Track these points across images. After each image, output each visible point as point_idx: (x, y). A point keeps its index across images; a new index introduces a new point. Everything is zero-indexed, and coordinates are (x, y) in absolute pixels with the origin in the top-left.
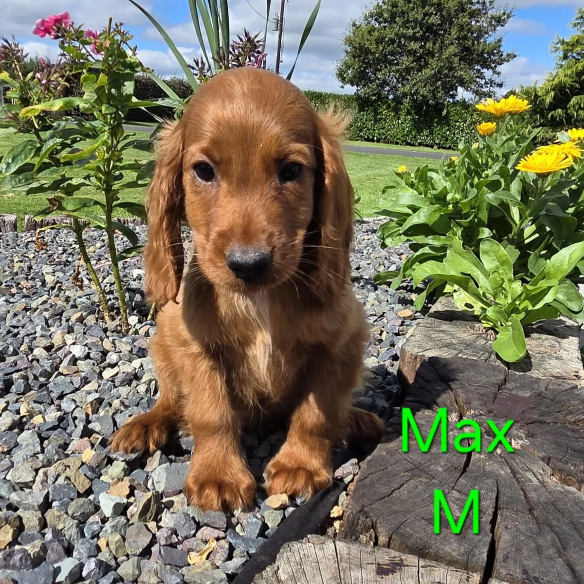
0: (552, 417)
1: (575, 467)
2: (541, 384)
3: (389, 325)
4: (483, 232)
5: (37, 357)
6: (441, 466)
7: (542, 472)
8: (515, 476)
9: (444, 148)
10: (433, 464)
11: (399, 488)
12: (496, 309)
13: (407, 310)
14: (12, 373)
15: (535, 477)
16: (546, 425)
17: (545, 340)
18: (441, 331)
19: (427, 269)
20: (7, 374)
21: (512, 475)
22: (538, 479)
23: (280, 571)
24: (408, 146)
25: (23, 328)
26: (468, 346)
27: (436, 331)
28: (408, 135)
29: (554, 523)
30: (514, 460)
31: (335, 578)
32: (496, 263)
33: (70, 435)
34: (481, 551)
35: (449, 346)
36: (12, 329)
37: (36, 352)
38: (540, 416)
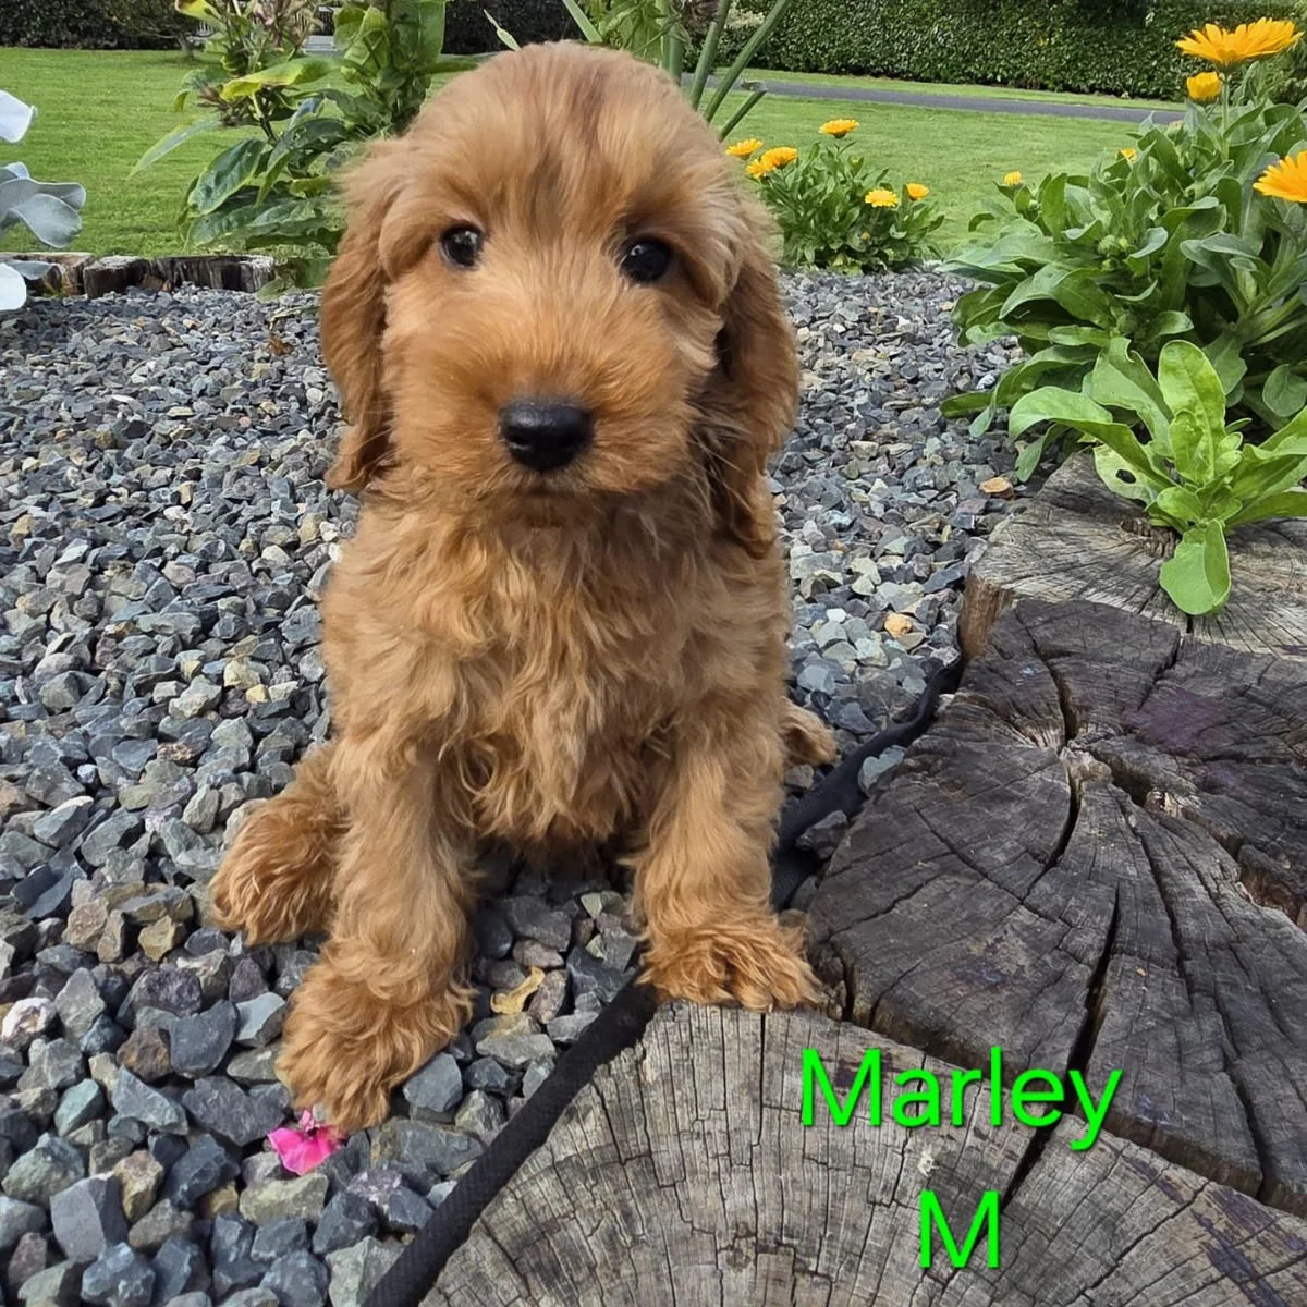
0: (1260, 747)
1: (1293, 864)
2: (1250, 670)
3: (959, 510)
4: (1174, 322)
5: (269, 565)
6: (1006, 852)
7: (1218, 873)
8: (1158, 881)
9: (1144, 96)
10: (989, 845)
11: (908, 896)
12: (1179, 493)
13: (999, 479)
14: (218, 598)
15: (1203, 883)
16: (1245, 765)
17: (1282, 558)
18: (1058, 534)
19: (1040, 406)
20: (209, 600)
21: (1151, 879)
22: (1207, 889)
23: (647, 1061)
24: (1067, 94)
25: (249, 503)
26: (1111, 569)
27: (1050, 534)
28: (1068, 70)
29: (1224, 992)
30: (1162, 843)
31: (750, 1087)
32: (1192, 395)
33: (309, 728)
34: (1059, 1047)
35: (1070, 569)
36: (229, 504)
37: (268, 553)
38: (1237, 743)
